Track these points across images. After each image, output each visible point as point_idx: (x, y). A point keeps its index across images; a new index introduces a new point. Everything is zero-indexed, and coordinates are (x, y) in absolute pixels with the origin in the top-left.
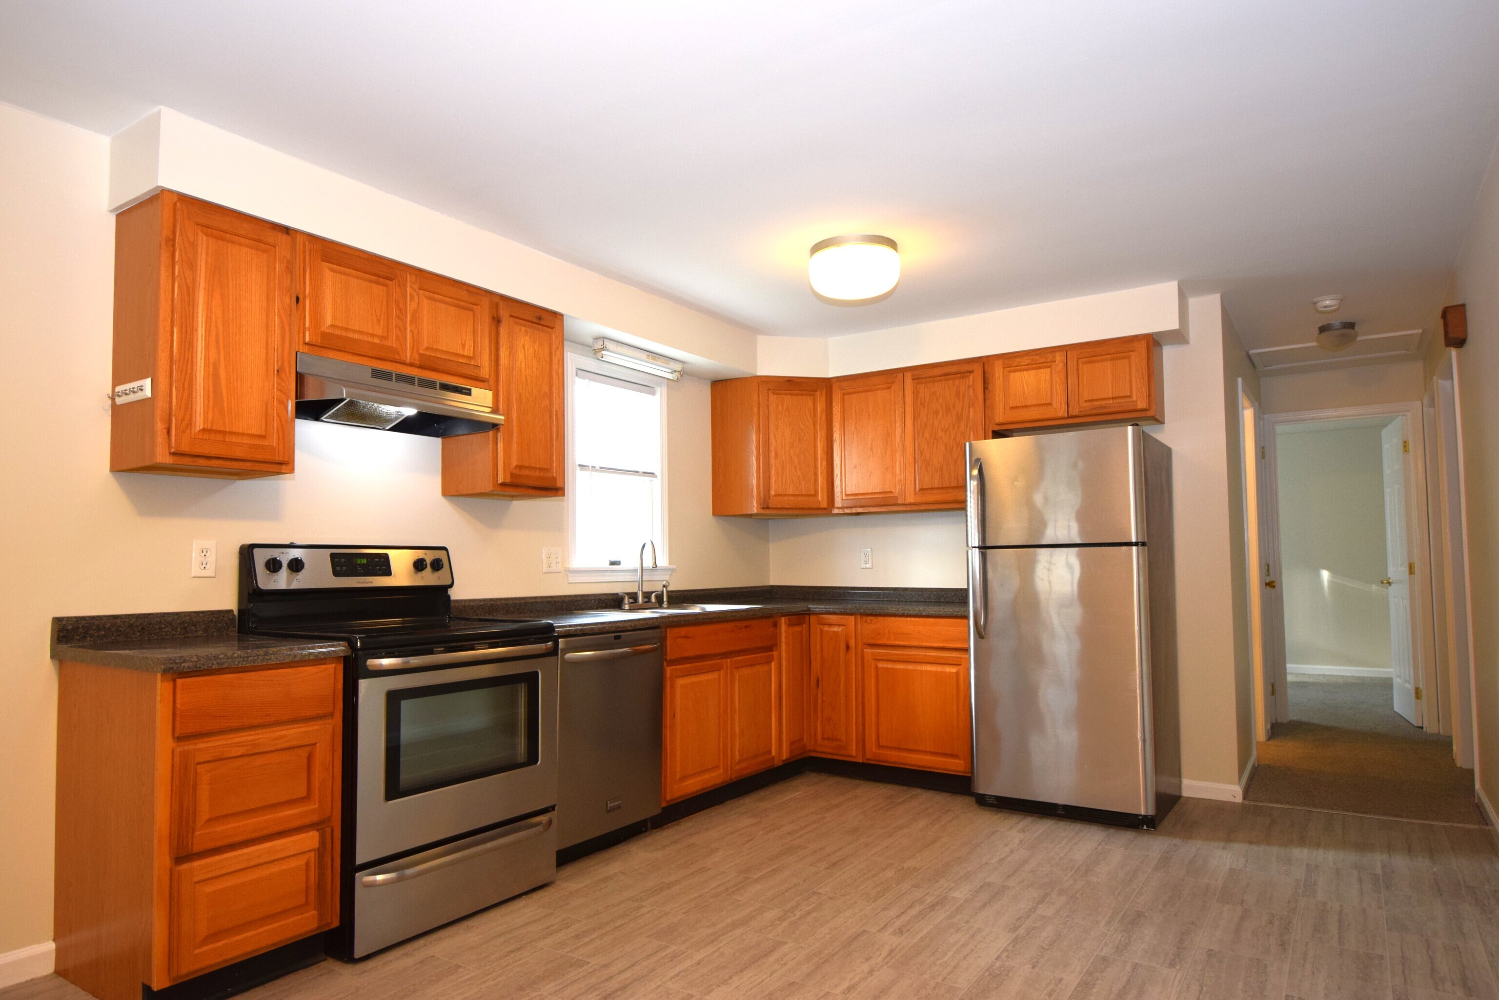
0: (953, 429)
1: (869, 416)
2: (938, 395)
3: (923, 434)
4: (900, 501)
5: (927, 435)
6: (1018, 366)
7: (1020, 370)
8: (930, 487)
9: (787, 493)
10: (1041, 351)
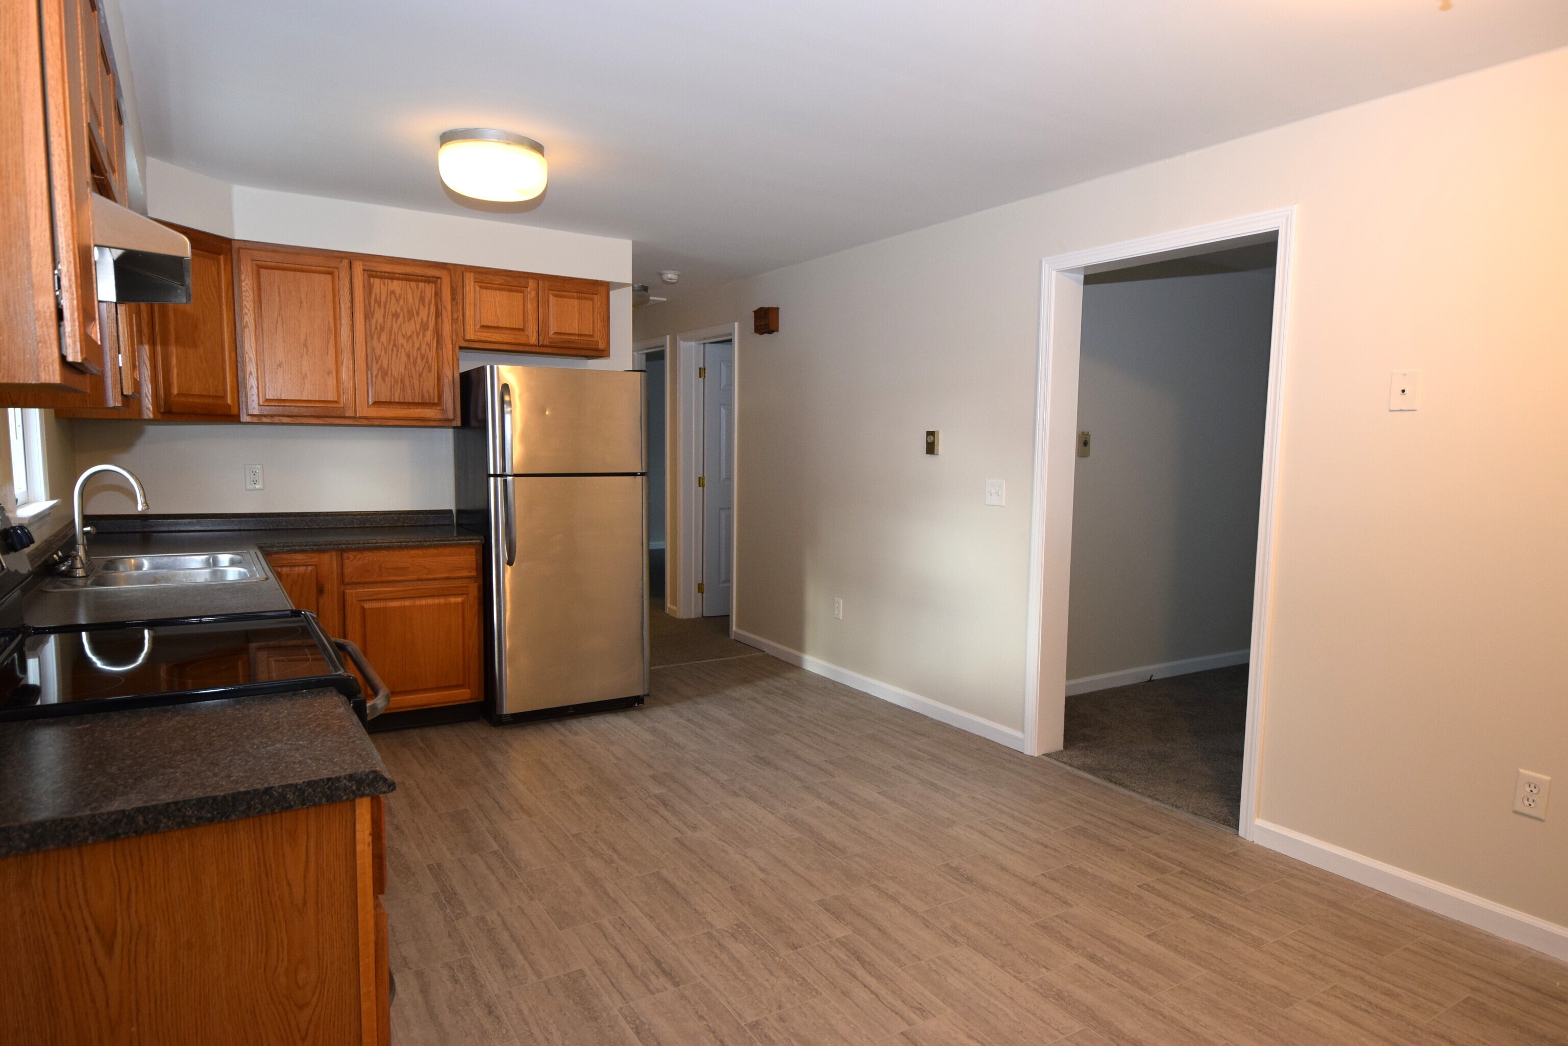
0: (418, 338)
1: (301, 303)
2: (397, 295)
3: (379, 338)
4: (349, 413)
5: (384, 338)
6: (490, 283)
7: (492, 289)
8: (388, 400)
9: (192, 393)
10: (511, 273)
